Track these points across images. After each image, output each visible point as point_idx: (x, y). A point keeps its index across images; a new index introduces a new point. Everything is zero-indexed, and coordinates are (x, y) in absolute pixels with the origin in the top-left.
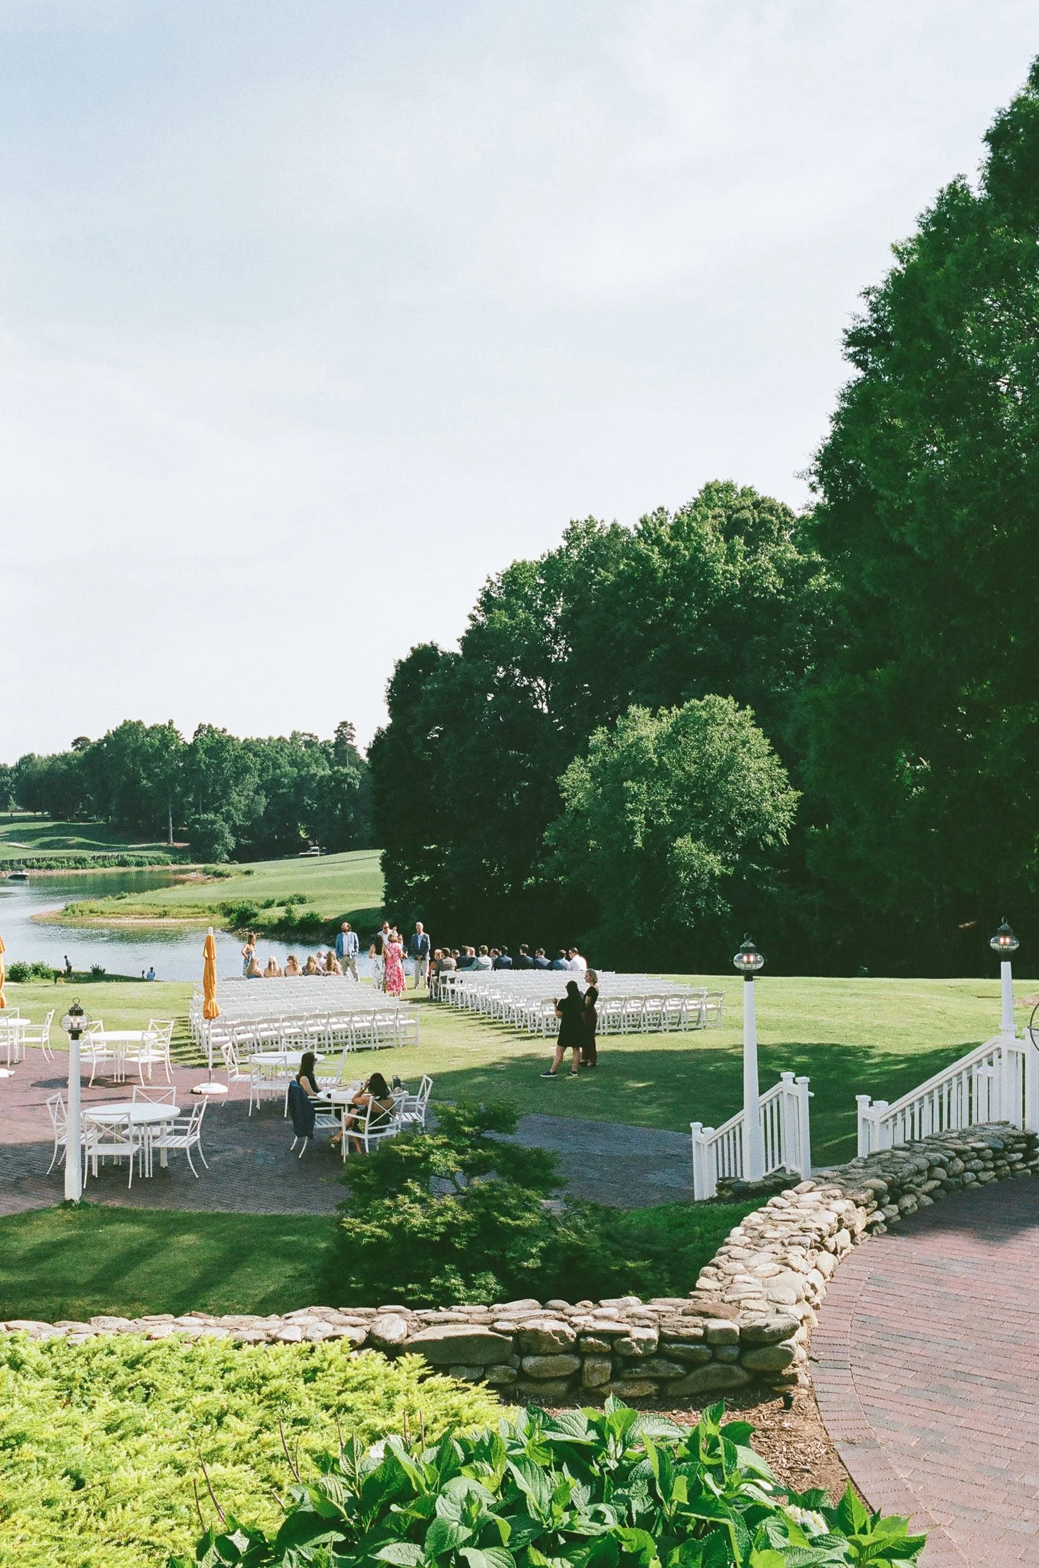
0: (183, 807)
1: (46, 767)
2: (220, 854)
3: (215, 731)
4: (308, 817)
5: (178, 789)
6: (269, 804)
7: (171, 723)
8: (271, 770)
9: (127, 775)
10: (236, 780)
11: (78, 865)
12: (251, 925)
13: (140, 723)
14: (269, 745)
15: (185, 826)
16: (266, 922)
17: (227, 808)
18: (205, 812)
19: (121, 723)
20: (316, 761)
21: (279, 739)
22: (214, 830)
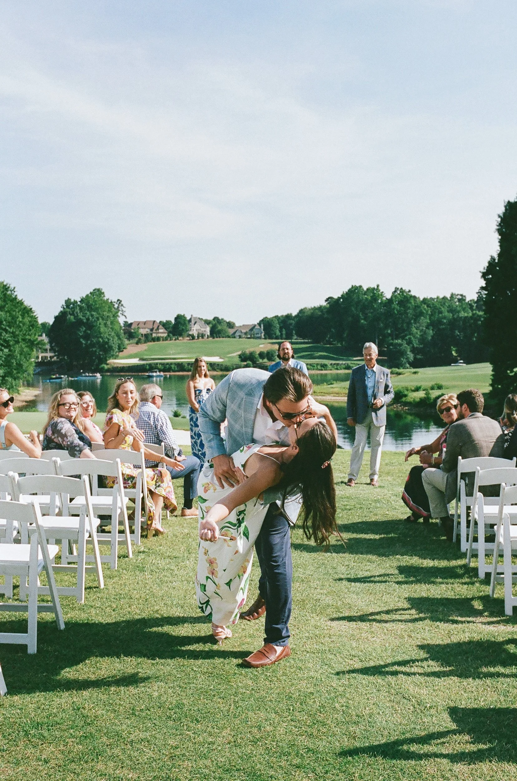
0: (384, 337)
1: (309, 313)
2: (404, 364)
3: (404, 292)
4: (457, 344)
5: (381, 325)
6: (434, 334)
7: (378, 286)
8: (437, 315)
9: (353, 318)
10: (415, 320)
11: (323, 368)
13: (361, 286)
14: (437, 301)
15: (385, 347)
16: (412, 400)
17: (409, 336)
18: (397, 339)
19: (350, 287)
20: (464, 309)
21: (443, 298)
22: (401, 350)
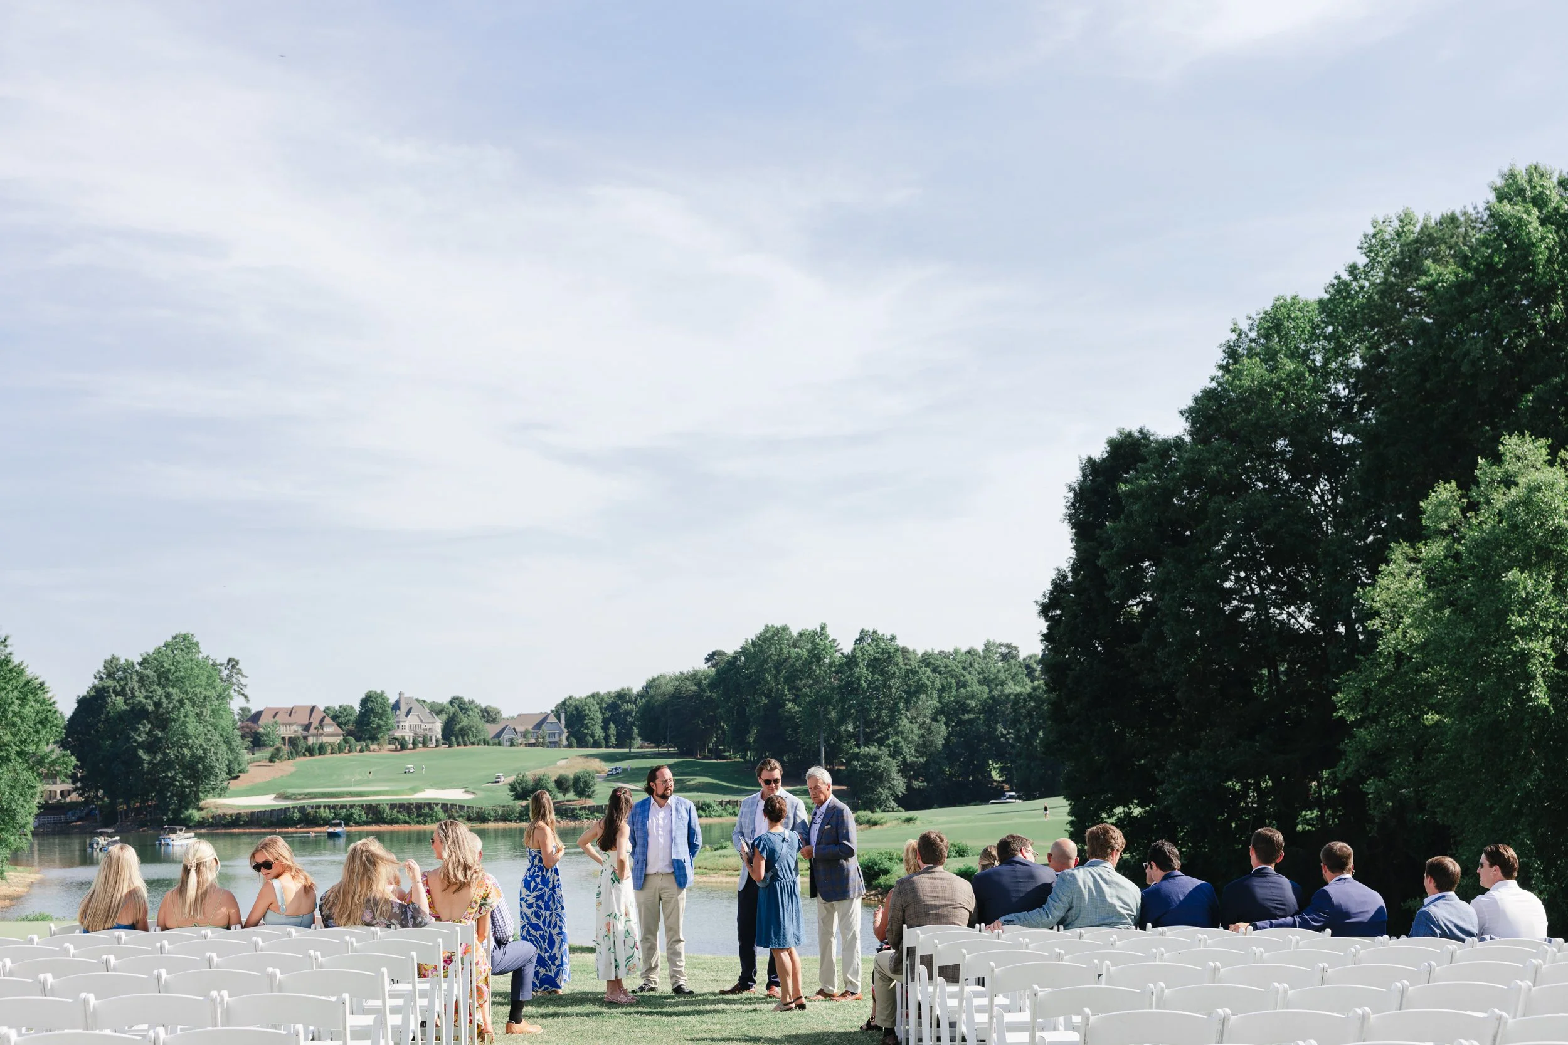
0: (839, 739)
1: (670, 688)
2: (885, 801)
3: (882, 638)
4: (1002, 752)
5: (833, 713)
6: (950, 734)
7: (823, 628)
8: (954, 689)
9: (768, 696)
10: (907, 702)
12: (880, 886)
13: (785, 628)
14: (954, 659)
15: (843, 764)
17: (894, 739)
18: (867, 744)
19: (762, 629)
20: (1014, 677)
21: (969, 652)
22: (876, 769)
